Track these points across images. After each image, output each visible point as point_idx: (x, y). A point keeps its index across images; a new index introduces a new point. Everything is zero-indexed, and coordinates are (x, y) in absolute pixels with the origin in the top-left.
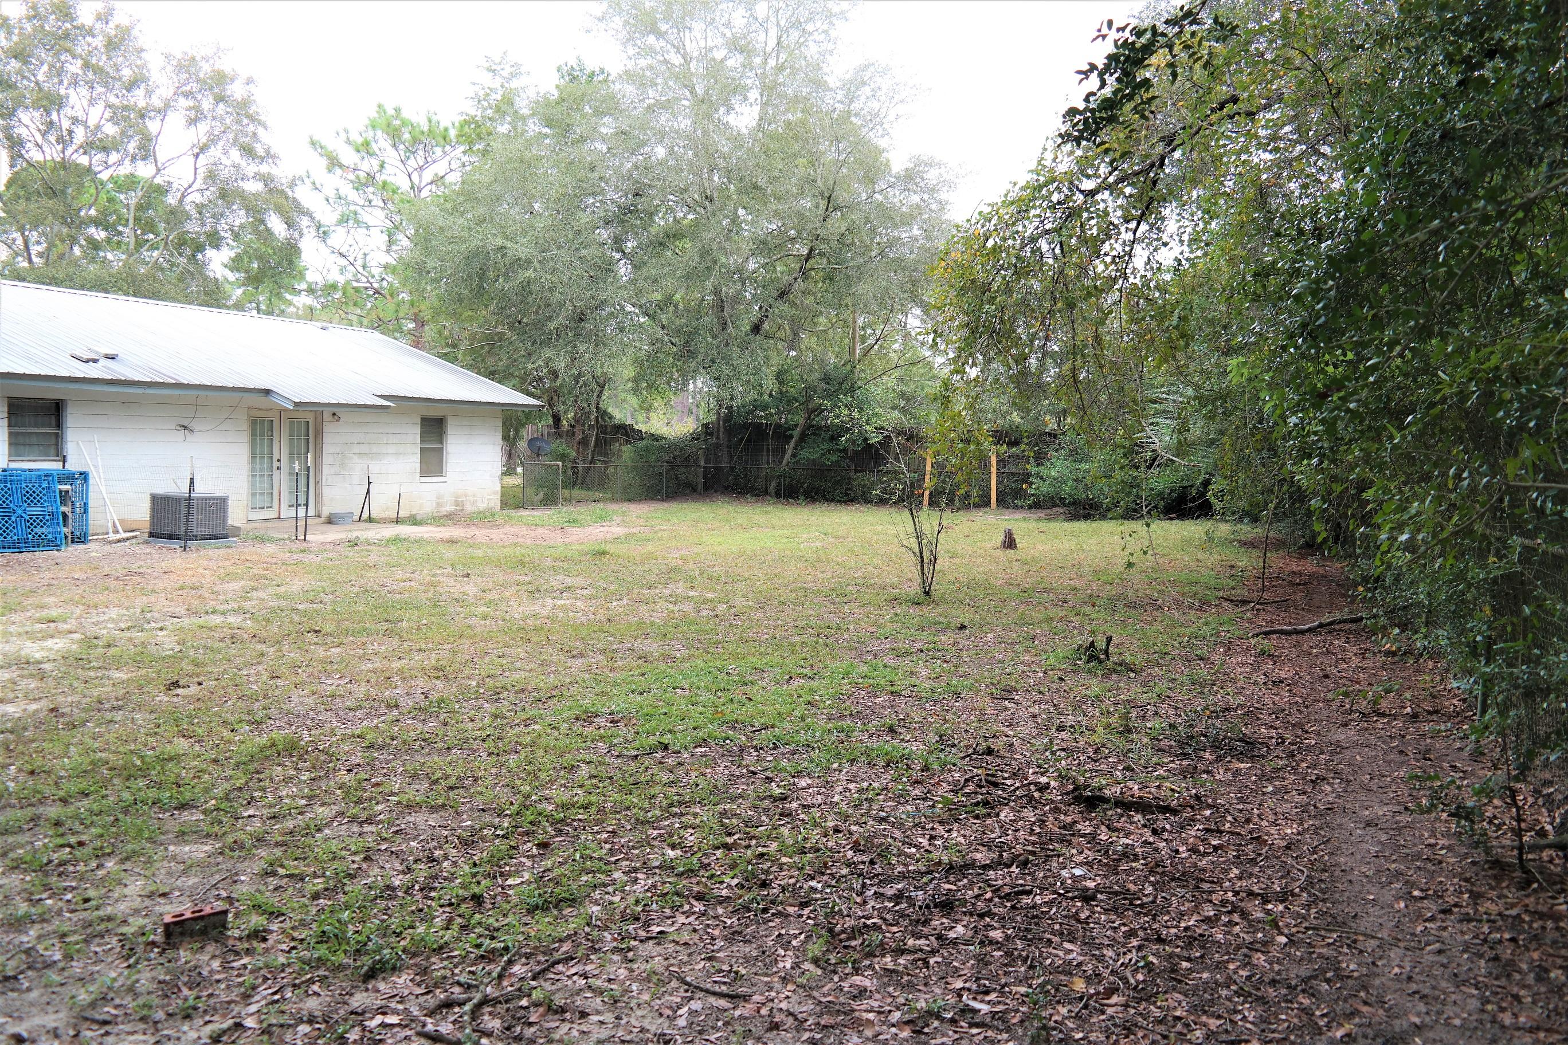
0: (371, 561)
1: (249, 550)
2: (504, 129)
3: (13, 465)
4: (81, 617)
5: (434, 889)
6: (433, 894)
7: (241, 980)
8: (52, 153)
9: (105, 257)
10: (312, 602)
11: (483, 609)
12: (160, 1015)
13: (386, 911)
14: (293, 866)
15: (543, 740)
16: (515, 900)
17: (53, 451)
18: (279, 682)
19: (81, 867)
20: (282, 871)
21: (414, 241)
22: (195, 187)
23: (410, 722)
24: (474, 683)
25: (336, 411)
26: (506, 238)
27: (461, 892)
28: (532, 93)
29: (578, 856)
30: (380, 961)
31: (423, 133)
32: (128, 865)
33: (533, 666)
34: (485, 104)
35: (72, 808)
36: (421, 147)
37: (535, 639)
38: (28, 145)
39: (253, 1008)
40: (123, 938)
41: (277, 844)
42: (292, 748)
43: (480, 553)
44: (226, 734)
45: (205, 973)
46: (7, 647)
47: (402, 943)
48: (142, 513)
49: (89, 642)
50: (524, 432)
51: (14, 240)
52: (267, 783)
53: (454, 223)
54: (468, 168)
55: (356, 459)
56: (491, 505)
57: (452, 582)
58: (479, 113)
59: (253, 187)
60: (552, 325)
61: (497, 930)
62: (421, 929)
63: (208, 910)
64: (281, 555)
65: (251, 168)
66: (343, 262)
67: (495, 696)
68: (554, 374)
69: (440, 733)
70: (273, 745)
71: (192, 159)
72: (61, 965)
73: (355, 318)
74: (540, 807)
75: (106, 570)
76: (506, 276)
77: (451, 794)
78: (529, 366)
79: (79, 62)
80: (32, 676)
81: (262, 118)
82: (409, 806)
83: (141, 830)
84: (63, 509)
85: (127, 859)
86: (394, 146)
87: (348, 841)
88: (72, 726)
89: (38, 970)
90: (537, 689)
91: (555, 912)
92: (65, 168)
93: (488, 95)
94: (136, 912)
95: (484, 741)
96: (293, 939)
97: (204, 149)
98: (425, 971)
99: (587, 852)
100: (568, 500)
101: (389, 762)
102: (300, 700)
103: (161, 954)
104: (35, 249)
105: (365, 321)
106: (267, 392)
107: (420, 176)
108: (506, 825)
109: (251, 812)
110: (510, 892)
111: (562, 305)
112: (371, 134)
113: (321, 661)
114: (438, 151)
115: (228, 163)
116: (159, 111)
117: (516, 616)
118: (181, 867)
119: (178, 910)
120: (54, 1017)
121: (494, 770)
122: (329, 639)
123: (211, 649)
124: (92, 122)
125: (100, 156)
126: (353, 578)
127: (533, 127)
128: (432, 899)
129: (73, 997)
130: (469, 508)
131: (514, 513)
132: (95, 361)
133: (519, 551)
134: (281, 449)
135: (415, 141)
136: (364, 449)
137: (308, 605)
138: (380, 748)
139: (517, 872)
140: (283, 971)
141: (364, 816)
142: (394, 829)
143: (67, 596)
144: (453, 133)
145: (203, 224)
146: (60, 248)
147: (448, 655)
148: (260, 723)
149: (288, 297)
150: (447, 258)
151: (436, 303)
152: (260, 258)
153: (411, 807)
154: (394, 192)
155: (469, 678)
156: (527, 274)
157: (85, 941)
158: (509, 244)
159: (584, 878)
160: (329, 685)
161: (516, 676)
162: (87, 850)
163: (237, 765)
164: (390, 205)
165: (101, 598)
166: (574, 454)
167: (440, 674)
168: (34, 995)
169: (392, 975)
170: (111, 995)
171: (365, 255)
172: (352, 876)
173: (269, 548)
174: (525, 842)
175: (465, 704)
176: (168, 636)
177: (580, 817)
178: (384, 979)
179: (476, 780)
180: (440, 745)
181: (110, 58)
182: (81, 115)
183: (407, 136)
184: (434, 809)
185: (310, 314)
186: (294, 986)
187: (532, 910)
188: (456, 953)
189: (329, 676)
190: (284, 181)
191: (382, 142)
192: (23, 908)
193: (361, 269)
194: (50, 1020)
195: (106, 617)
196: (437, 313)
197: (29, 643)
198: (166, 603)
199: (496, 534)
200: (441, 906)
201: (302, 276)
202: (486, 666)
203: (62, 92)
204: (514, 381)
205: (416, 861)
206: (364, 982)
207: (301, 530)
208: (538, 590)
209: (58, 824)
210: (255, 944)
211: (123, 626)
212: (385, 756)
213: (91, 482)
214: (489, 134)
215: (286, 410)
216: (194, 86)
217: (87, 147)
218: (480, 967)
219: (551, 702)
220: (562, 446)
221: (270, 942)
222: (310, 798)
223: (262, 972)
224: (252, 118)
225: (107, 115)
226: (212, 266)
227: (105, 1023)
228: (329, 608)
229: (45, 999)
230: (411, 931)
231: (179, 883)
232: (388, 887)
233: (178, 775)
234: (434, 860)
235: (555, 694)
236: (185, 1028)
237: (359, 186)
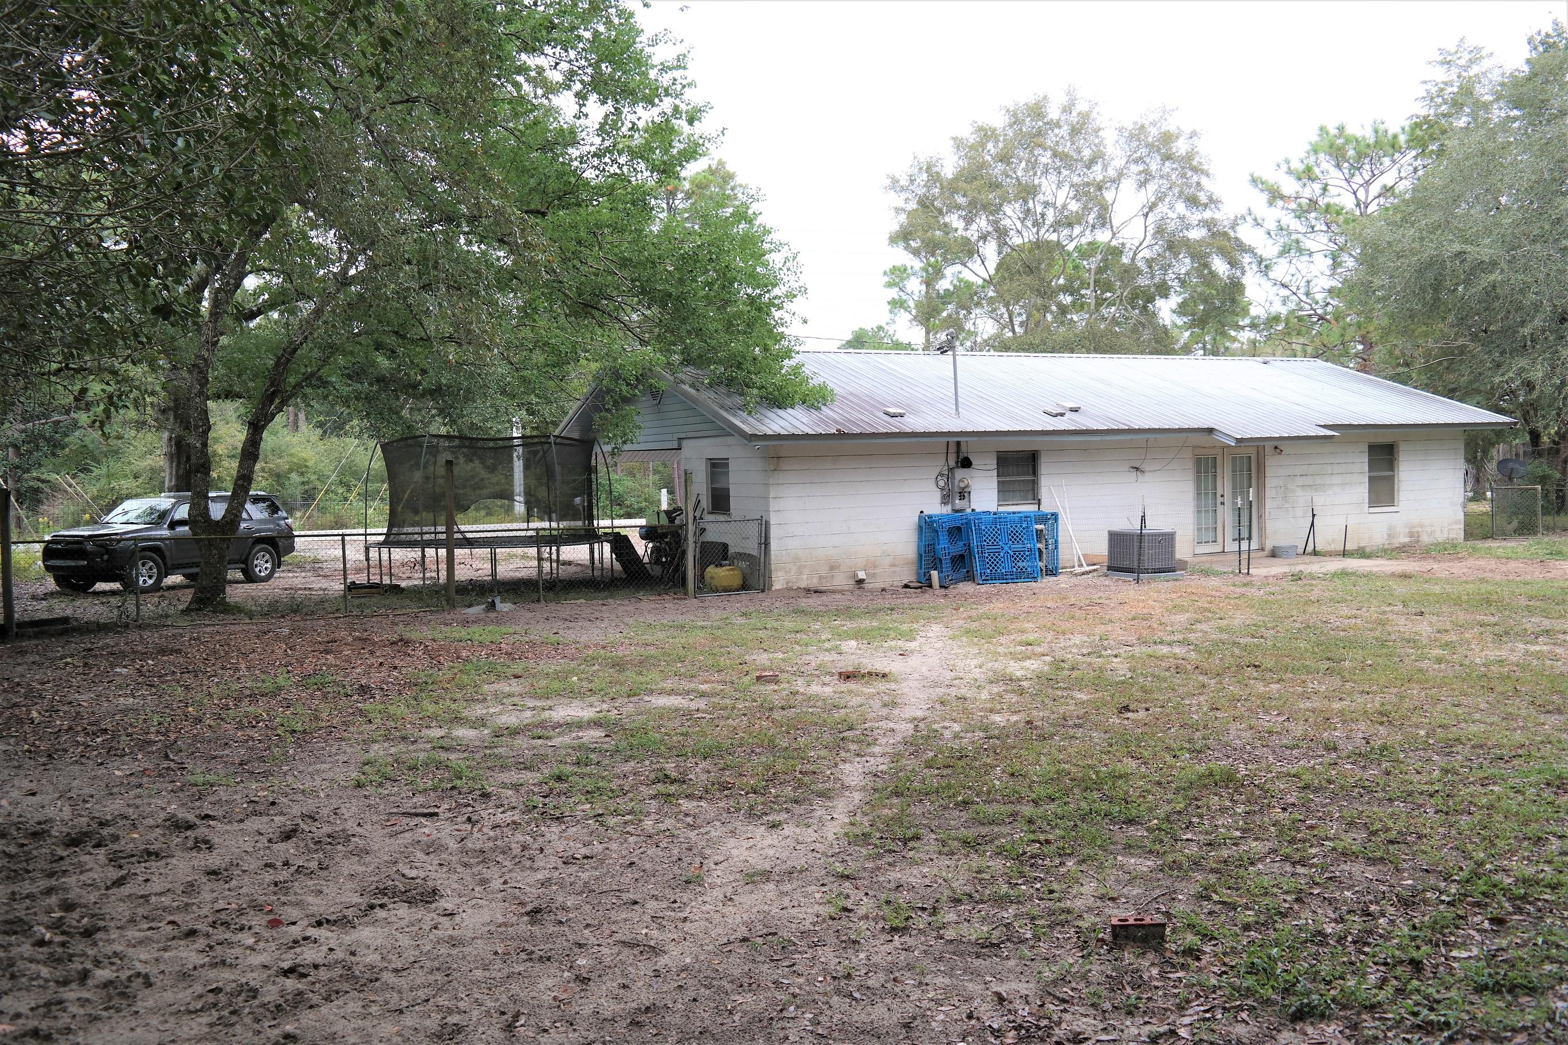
0: (1314, 595)
1: (1195, 583)
2: (1462, 122)
3: (1002, 509)
4: (1051, 642)
5: (1368, 944)
6: (1366, 949)
7: (1176, 991)
8: (1029, 235)
9: (1072, 319)
10: (1253, 637)
11: (1437, 652)
12: (1107, 1006)
13: (1316, 956)
14: (1225, 894)
15: (1504, 803)
16: (1460, 974)
17: (1030, 496)
18: (1218, 714)
19: (1047, 862)
20: (1216, 897)
21: (1361, 260)
22: (1145, 244)
23: (1349, 766)
24: (1422, 733)
25: (1277, 445)
26: (1466, 242)
27: (1397, 953)
28: (1496, 76)
29: (1540, 941)
30: (1308, 1005)
31: (1368, 146)
32: (1084, 867)
33: (1495, 719)
34: (1440, 100)
35: (1042, 809)
36: (1367, 160)
37: (1499, 689)
38: (1012, 233)
39: (1187, 1020)
40: (1079, 931)
41: (1212, 871)
42: (1228, 779)
43: (1437, 589)
44: (1168, 758)
45: (1145, 977)
46: (996, 665)
47: (1332, 992)
48: (1101, 548)
49: (1058, 664)
50: (1494, 452)
51: (1002, 315)
52: (1204, 810)
53: (1403, 236)
54: (1420, 173)
55: (1299, 492)
56: (1452, 536)
57: (1402, 621)
58: (1432, 112)
59: (1196, 234)
60: (1526, 331)
61: (1438, 1002)
62: (1351, 983)
63: (1148, 920)
64: (1224, 589)
65: (1195, 216)
66: (1285, 292)
67: (1448, 748)
68: (1530, 386)
69: (1381, 782)
70: (1211, 774)
71: (1142, 219)
72: (1031, 943)
73: (1298, 348)
74: (1497, 878)
75: (1073, 600)
76: (1467, 282)
77: (1391, 848)
78: (1497, 380)
79: (1049, 153)
80: (1013, 691)
81: (1205, 167)
82: (1343, 854)
83: (1094, 837)
84: (1039, 545)
85: (1084, 861)
86: (1338, 166)
87: (1280, 879)
88: (1043, 738)
89: (1015, 943)
90: (1499, 746)
91: (1509, 998)
92: (1039, 247)
93: (1442, 90)
94: (1090, 909)
95: (1431, 796)
96: (1225, 964)
97: (1152, 207)
98: (1355, 1027)
99: (1553, 938)
100: (1549, 529)
101: (1326, 805)
102: (1238, 734)
103: (1109, 951)
104: (1017, 320)
105: (1309, 349)
106: (1210, 431)
107: (1367, 192)
108: (1453, 891)
109: (1189, 836)
110: (1455, 965)
111: (1537, 307)
112: (1313, 159)
113: (1260, 696)
114: (1387, 161)
115: (1174, 216)
116: (1114, 181)
117: (1478, 661)
118: (1127, 877)
119: (1123, 916)
120: (1026, 985)
121: (1441, 830)
122: (1268, 675)
123: (1158, 677)
124: (1059, 203)
125: (1066, 232)
126: (1295, 613)
127: (1498, 113)
128: (1366, 954)
129: (1039, 973)
130: (1426, 539)
131: (1480, 544)
132: (1062, 415)
133: (1484, 588)
134: (1225, 485)
135: (1360, 156)
136: (1309, 481)
137: (1249, 640)
138: (1316, 791)
139: (1464, 944)
140: (1214, 992)
141: (1297, 857)
142: (1327, 875)
143: (1041, 622)
144: (1402, 139)
145: (1153, 277)
146: (1037, 316)
147: (1394, 699)
148: (1199, 752)
149: (1233, 333)
150: (1396, 274)
151: (1385, 322)
152: (1205, 301)
153: (1346, 855)
154: (1338, 213)
155: (1417, 726)
156: (1492, 278)
157: (1049, 926)
158: (1469, 248)
159: (1548, 967)
160: (1268, 720)
161: (1474, 728)
162: (1053, 848)
163: (1178, 790)
164: (1334, 227)
165: (1066, 626)
166: (1558, 475)
167: (1385, 719)
168: (1011, 963)
169: (1321, 1022)
170: (1068, 978)
171: (1308, 282)
172: (1283, 915)
173: (1214, 582)
174: (1476, 914)
175: (1411, 754)
176: (1121, 663)
177: (1547, 897)
178: (1312, 1023)
179: (1420, 837)
180: (1380, 795)
181: (1073, 143)
182: (1050, 198)
183: (1351, 153)
184: (1372, 861)
185: (1253, 350)
186: (1224, 1008)
187: (1480, 989)
188: (1390, 1016)
189: (1267, 713)
190: (1226, 223)
191: (1326, 164)
192: (1005, 888)
193: (1304, 298)
194: (1023, 988)
195: (1071, 643)
196: (1386, 332)
197: (1012, 663)
198: (1120, 632)
199: (1458, 568)
200: (1375, 964)
201: (1245, 312)
202: (1437, 714)
203: (1036, 182)
204: (1479, 398)
205: (1349, 912)
206: (1292, 1022)
207: (1244, 563)
208: (1507, 633)
209: (1030, 822)
210: (1190, 960)
211: (1085, 651)
212: (1321, 799)
213: (1060, 522)
214: (1444, 132)
215: (1229, 446)
216: (1144, 151)
217: (1056, 226)
218: (1417, 1037)
219: (1515, 762)
220: (1541, 466)
221: (1203, 962)
222: (1244, 831)
223: (1195, 989)
224: (1195, 170)
225: (1071, 194)
226: (1161, 314)
227: (1064, 1001)
228: (1270, 643)
229: (1019, 969)
230: (1341, 982)
231: (1125, 891)
232: (1320, 933)
233: (1126, 793)
234: (1369, 915)
235: (1521, 753)
236: (1128, 1023)
237: (1301, 213)
